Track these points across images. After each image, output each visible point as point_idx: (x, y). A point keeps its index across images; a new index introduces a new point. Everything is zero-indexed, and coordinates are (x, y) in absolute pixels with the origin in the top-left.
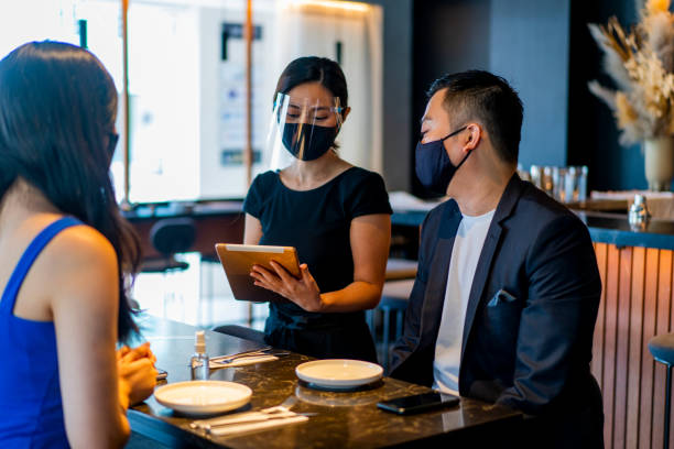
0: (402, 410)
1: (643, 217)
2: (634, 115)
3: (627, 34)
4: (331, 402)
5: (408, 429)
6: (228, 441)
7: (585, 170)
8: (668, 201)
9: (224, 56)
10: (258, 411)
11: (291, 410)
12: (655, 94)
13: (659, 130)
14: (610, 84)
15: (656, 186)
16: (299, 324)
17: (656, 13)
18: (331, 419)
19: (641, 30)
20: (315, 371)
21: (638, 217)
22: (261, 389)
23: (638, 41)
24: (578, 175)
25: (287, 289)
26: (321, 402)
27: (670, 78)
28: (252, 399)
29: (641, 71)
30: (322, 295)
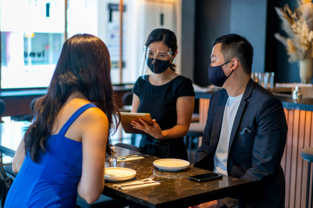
0: (199, 180)
1: (299, 96)
2: (295, 49)
3: (293, 12)
4: (168, 176)
5: (202, 188)
6: (129, 192)
7: (273, 74)
8: (310, 88)
9: (110, 20)
10: (139, 180)
11: (153, 180)
12: (305, 40)
13: (306, 56)
14: (284, 35)
15: (305, 81)
16: (156, 143)
17: (306, 3)
18: (170, 184)
19: (299, 11)
20: (161, 163)
21: (297, 96)
22: (139, 171)
23: (297, 16)
24: (270, 76)
25: (147, 129)
26: (164, 177)
27: (312, 32)
28: (136, 175)
29: (298, 30)
30: (162, 132)
